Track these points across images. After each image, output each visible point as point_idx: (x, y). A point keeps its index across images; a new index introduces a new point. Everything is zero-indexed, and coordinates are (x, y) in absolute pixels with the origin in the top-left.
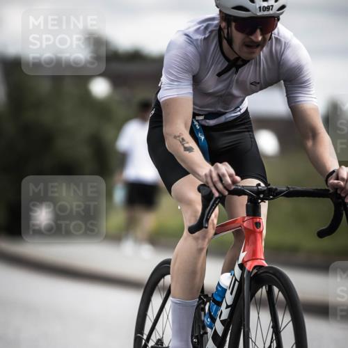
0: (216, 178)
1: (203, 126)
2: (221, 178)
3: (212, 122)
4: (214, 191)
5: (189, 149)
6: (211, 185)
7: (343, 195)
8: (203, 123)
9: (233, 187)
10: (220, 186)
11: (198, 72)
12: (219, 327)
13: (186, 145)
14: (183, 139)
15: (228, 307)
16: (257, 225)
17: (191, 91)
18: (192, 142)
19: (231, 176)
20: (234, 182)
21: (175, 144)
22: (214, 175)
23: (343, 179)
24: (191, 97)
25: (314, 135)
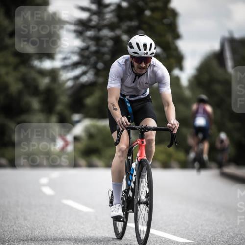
0: (121, 123)
1: (129, 100)
3: (133, 99)
5: (115, 109)
6: (119, 125)
8: (129, 99)
9: (127, 127)
10: (122, 126)
12: (133, 185)
13: (115, 107)
14: (114, 105)
15: (135, 176)
16: (143, 142)
17: (119, 84)
18: (117, 106)
19: (126, 122)
20: (127, 125)
21: (110, 106)
22: (120, 121)
23: (172, 124)
24: (120, 87)
25: (168, 105)
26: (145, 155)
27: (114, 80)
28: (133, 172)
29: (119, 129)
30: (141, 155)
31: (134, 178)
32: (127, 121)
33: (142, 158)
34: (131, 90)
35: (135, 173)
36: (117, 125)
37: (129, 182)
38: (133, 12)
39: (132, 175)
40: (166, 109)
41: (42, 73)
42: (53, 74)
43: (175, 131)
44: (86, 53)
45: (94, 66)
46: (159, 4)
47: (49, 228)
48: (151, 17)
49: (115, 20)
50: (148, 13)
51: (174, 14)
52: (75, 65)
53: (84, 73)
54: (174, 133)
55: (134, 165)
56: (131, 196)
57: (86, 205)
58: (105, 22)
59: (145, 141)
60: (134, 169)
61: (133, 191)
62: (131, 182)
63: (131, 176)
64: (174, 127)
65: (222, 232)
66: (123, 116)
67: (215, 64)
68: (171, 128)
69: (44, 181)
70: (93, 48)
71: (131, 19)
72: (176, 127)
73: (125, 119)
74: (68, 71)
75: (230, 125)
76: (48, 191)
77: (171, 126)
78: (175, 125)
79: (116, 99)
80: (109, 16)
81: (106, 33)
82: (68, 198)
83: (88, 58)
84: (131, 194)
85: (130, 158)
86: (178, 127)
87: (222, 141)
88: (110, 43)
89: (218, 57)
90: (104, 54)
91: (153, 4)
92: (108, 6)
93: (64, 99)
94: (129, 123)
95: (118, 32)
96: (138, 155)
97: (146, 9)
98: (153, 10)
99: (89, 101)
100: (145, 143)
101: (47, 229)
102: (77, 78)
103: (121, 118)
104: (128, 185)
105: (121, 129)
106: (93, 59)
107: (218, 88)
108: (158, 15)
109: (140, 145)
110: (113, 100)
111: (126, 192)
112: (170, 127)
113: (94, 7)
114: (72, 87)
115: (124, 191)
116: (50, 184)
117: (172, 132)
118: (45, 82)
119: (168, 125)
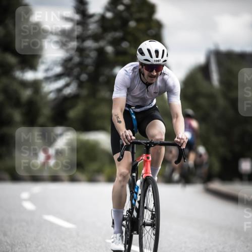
0: (125, 137)
1: (134, 112)
2: (127, 137)
4: (124, 142)
5: (120, 122)
6: (123, 139)
7: (180, 145)
10: (126, 140)
11: (130, 87)
12: (137, 204)
13: (119, 120)
14: (118, 117)
15: (139, 195)
16: (148, 158)
17: (125, 95)
18: (122, 119)
19: (131, 137)
20: (132, 139)
21: (114, 119)
22: (124, 135)
23: (180, 138)
24: (125, 98)
25: (177, 117)
26: (151, 173)
27: (120, 90)
28: (138, 190)
29: (123, 144)
30: (146, 172)
31: (139, 197)
32: (131, 134)
33: (147, 175)
34: (137, 100)
35: (140, 191)
36: (120, 139)
37: (133, 201)
38: (117, 23)
39: (137, 193)
40: (174, 121)
41: (25, 84)
42: (36, 85)
43: (184, 147)
44: (70, 65)
45: (77, 78)
46: (144, 15)
47: (30, 244)
48: (136, 28)
49: (99, 30)
50: (132, 24)
51: (159, 25)
52: (58, 77)
53: (67, 85)
54: (182, 148)
55: (138, 183)
56: (136, 216)
57: (68, 220)
58: (90, 32)
59: (150, 157)
60: (138, 187)
61: (138, 211)
62: (135, 201)
63: (135, 195)
64: (182, 141)
65: (206, 249)
66: (127, 129)
67: (200, 76)
68: (179, 142)
69: (25, 195)
70: (77, 59)
71: (115, 29)
72: (184, 142)
73: (129, 133)
74: (51, 82)
75: (214, 140)
76: (29, 206)
77: (179, 140)
78: (183, 139)
79: (121, 111)
80: (93, 27)
81: (89, 44)
82: (49, 214)
83: (71, 69)
84: (135, 214)
85: (134, 174)
86: (186, 142)
87: (200, 156)
88: (93, 55)
89: (204, 70)
90: (87, 66)
91: (138, 15)
92: (92, 16)
93: (46, 112)
94: (133, 138)
95: (102, 43)
96: (143, 171)
97: (131, 20)
98: (138, 21)
99: (73, 114)
100: (150, 159)
101: (28, 245)
102: (59, 90)
103: (125, 132)
104: (133, 205)
105: (125, 144)
106: (76, 71)
107: (203, 101)
108: (143, 26)
109: (145, 161)
110: (118, 112)
111: (130, 212)
112: (177, 142)
113: (77, 17)
114: (55, 99)
115: (127, 211)
116: (31, 199)
117: (180, 147)
118: (27, 93)
119: (176, 139)
